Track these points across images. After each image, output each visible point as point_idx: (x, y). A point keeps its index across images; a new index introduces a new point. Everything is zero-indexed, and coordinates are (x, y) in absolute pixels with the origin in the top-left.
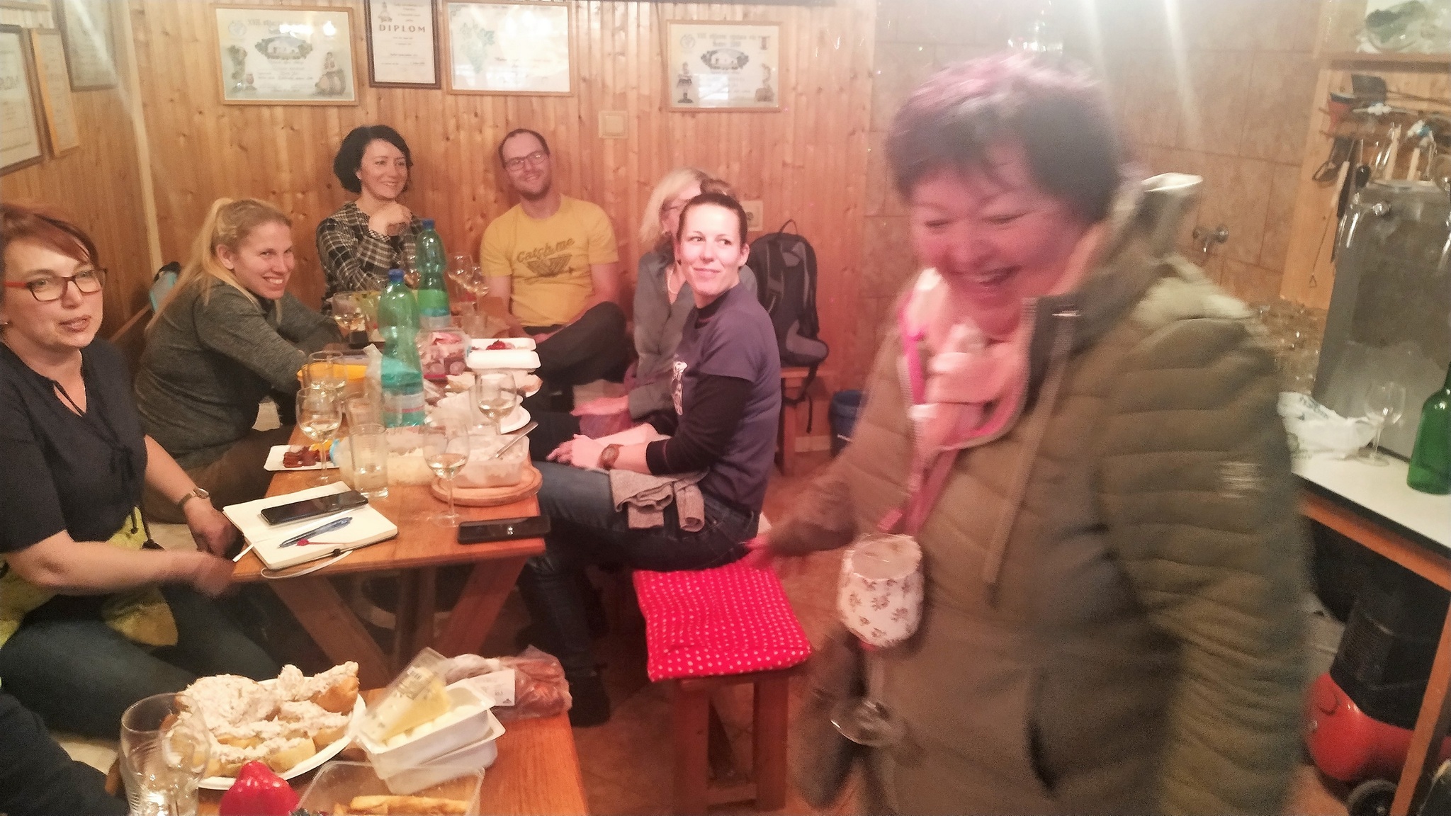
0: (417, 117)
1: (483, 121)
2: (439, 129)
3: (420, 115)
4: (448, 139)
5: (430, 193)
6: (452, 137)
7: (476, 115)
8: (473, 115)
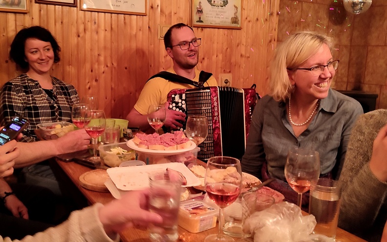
0: (62, 22)
1: (99, 26)
2: (74, 30)
3: (64, 21)
4: (79, 36)
5: (68, 67)
6: (81, 35)
7: (95, 23)
8: (93, 23)
